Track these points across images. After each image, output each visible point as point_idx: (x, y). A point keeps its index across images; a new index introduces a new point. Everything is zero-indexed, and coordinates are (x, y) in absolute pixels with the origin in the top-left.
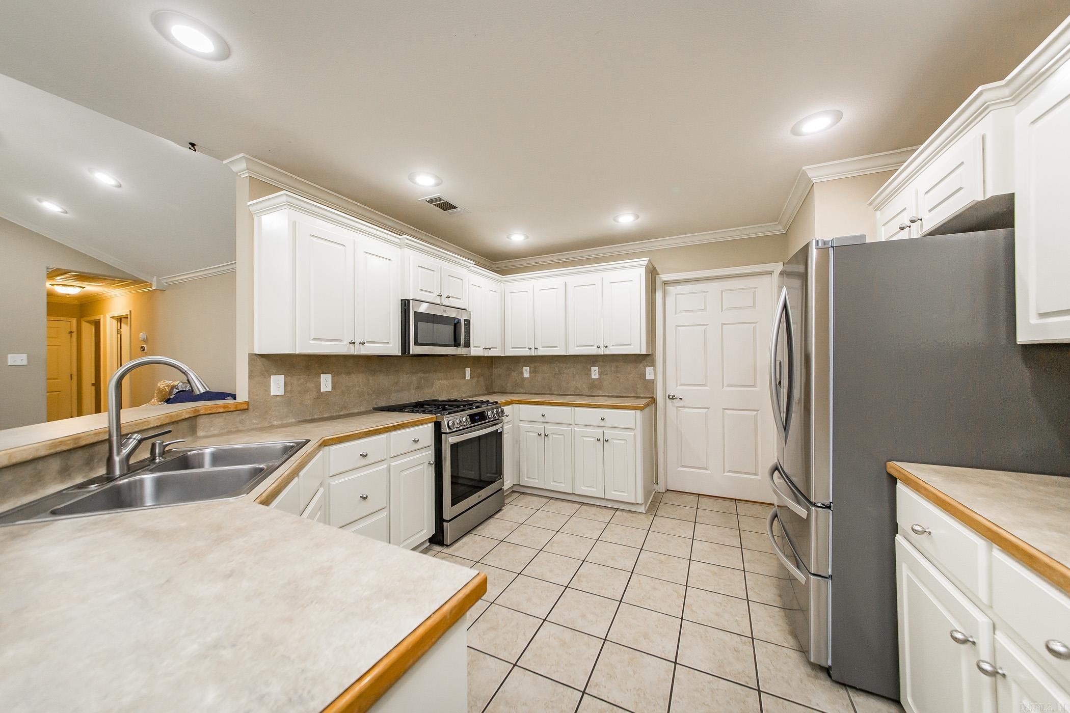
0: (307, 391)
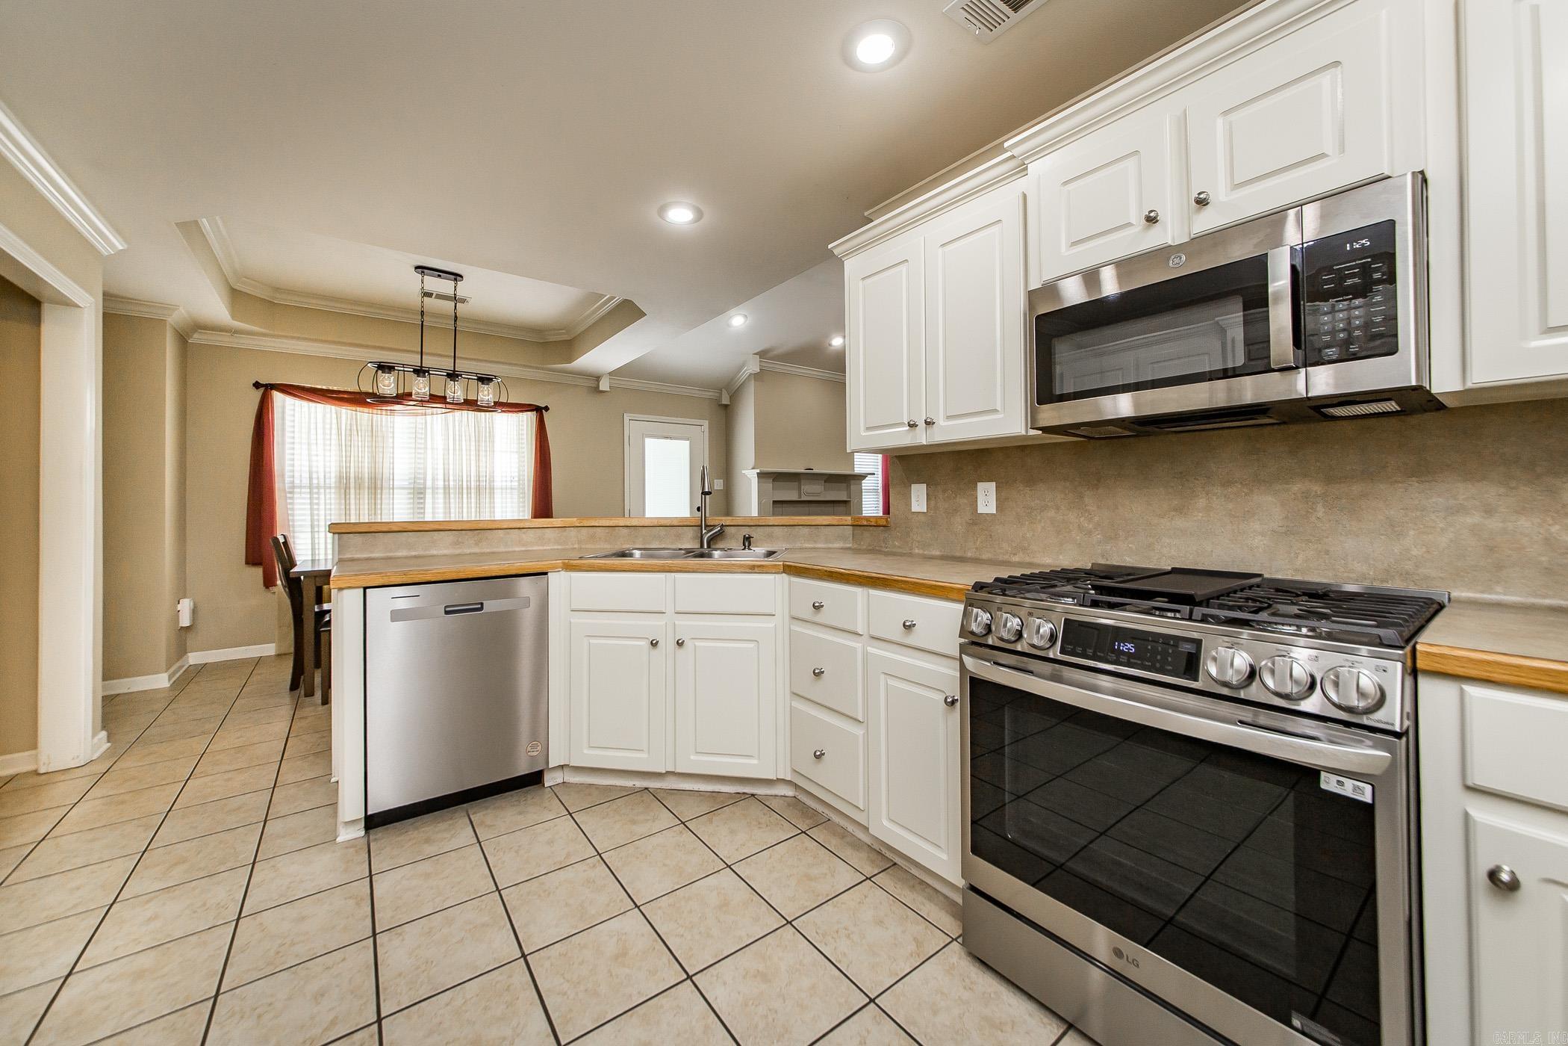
0: (956, 511)
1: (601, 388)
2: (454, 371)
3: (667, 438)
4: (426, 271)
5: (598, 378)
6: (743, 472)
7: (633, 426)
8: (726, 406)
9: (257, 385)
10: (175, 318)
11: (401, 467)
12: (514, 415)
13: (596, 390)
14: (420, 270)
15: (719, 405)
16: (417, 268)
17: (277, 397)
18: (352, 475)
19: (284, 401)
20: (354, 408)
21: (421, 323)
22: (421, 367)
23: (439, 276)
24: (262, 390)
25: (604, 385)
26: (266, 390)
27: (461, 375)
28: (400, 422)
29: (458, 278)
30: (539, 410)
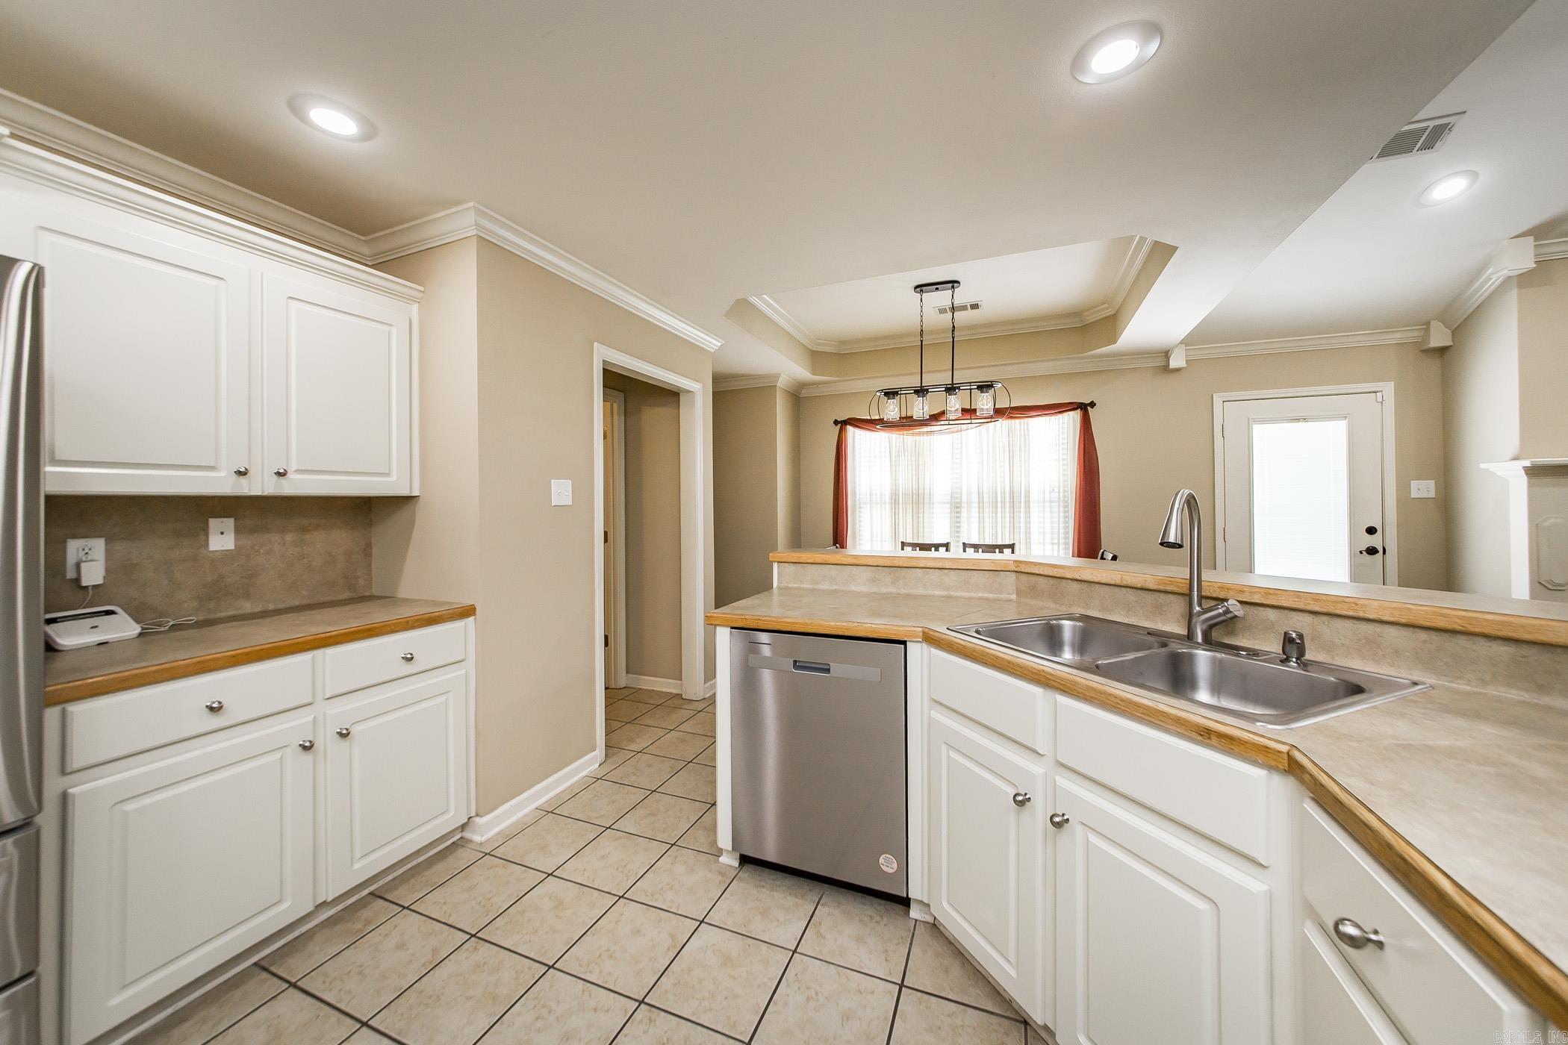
1: (1173, 364)
2: (953, 384)
3: (1298, 420)
4: (924, 288)
5: (1166, 354)
6: (1482, 466)
7: (1227, 411)
8: (1443, 350)
9: (836, 422)
10: (782, 383)
11: (940, 483)
12: (1053, 418)
13: (1166, 369)
14: (918, 289)
15: (1423, 351)
16: (917, 287)
17: (850, 429)
18: (901, 492)
19: (854, 433)
20: (901, 433)
21: (920, 343)
22: (921, 387)
23: (937, 289)
24: (839, 425)
25: (1177, 361)
26: (842, 425)
27: (959, 388)
28: (938, 442)
29: (956, 285)
30: (1084, 408)
